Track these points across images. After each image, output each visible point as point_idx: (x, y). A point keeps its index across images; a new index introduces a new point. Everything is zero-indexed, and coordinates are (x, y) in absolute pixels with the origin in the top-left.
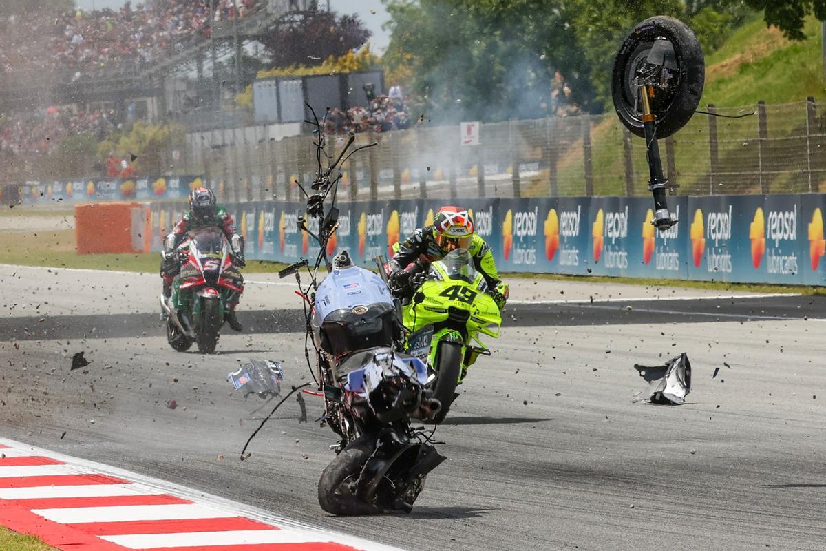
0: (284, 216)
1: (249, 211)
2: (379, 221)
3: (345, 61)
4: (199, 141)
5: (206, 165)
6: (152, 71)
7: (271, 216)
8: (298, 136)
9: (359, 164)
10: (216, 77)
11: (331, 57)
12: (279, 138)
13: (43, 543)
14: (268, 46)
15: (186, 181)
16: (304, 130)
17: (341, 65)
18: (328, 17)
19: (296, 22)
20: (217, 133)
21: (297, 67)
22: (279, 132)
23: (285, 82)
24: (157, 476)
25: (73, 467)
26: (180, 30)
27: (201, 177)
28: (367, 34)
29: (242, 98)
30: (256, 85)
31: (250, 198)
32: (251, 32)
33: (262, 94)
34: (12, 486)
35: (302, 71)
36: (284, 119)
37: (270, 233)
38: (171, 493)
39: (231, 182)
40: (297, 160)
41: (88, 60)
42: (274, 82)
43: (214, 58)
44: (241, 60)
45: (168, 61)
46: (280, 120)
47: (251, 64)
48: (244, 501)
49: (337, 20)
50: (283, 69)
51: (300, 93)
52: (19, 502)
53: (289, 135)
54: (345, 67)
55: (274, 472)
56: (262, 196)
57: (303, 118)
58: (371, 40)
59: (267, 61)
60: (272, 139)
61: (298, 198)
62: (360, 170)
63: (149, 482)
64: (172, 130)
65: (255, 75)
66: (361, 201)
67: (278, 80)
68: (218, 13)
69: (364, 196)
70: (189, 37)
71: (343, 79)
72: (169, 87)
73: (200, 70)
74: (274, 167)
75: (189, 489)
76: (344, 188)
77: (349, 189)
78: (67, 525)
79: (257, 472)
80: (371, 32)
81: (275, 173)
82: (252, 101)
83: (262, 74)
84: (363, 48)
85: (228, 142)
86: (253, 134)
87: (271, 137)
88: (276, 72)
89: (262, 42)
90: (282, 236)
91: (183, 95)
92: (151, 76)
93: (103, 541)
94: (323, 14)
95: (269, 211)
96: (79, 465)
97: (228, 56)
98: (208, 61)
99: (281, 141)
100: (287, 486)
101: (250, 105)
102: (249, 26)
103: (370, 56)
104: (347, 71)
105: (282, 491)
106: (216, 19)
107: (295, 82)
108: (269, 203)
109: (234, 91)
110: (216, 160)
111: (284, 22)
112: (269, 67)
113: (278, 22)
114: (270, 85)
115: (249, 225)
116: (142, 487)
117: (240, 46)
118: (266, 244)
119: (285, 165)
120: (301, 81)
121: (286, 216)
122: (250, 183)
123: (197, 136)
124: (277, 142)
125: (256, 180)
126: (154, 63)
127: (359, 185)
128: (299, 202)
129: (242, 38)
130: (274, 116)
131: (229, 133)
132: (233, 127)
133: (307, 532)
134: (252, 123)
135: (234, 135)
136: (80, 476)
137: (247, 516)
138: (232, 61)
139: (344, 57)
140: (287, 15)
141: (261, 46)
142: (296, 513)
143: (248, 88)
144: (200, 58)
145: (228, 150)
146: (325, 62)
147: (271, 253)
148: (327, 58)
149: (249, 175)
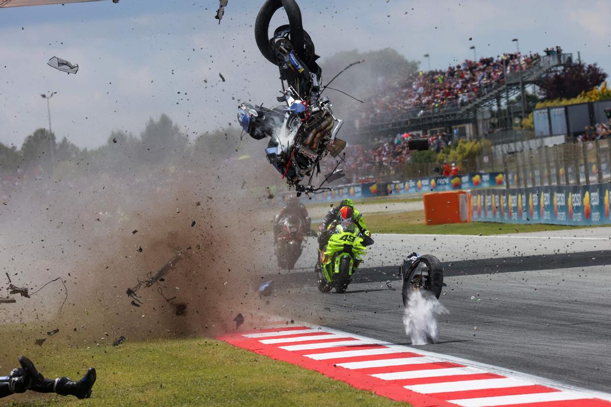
1: (534, 193)
3: (592, 94)
4: (501, 150)
5: (505, 164)
6: (469, 107)
7: (548, 195)
8: (564, 144)
9: (603, 160)
10: (509, 108)
11: (583, 92)
12: (551, 145)
14: (542, 87)
15: (493, 175)
16: (567, 140)
17: (589, 97)
18: (580, 66)
19: (559, 71)
20: (512, 145)
21: (561, 100)
22: (550, 142)
23: (554, 110)
24: (483, 362)
25: (429, 358)
26: (484, 81)
27: (502, 173)
28: (604, 76)
29: (527, 122)
30: (536, 113)
31: (534, 183)
32: (530, 79)
33: (539, 119)
34: (391, 372)
35: (565, 102)
36: (554, 133)
37: (548, 205)
38: (492, 372)
39: (522, 176)
40: (563, 159)
41: (429, 103)
42: (546, 110)
43: (507, 97)
44: (525, 97)
45: (478, 101)
46: (551, 134)
47: (533, 99)
48: (538, 375)
49: (585, 68)
50: (552, 101)
51: (564, 116)
52: (395, 381)
53: (558, 144)
54: (591, 99)
55: (556, 355)
56: (542, 183)
57: (565, 131)
58: (607, 80)
59: (541, 97)
60: (546, 147)
61: (565, 183)
62: (604, 163)
63: (477, 366)
64: (482, 144)
65: (534, 107)
66: (605, 182)
67: (549, 109)
68: (509, 68)
69: (607, 179)
70: (491, 85)
71: (590, 105)
72: (479, 117)
73: (499, 105)
74: (548, 163)
75: (503, 369)
76: (593, 175)
77: (597, 175)
78: (427, 394)
79: (545, 356)
80: (607, 75)
81: (549, 168)
82: (533, 123)
83: (539, 105)
84: (602, 85)
85: (518, 149)
86: (534, 144)
87: (546, 144)
88: (549, 104)
89: (538, 85)
90: (555, 207)
91: (488, 121)
92: (468, 110)
93: (450, 403)
94: (576, 66)
95: (546, 192)
96: (433, 357)
97: (516, 95)
98: (504, 99)
99: (553, 147)
100: (566, 365)
101: (532, 126)
102: (529, 75)
103: (607, 91)
104: (593, 100)
105: (562, 367)
106: (508, 72)
107: (560, 109)
108: (546, 187)
109: (521, 118)
110: (511, 161)
111: (551, 72)
112: (542, 101)
113: (548, 72)
114: (544, 113)
115: (534, 202)
116: (473, 369)
117: (523, 88)
118: (546, 213)
119: (556, 161)
120: (563, 109)
121: (558, 194)
122: (533, 175)
123: (499, 147)
124: (550, 148)
125: (537, 173)
126: (470, 102)
127: (604, 173)
128: (565, 185)
129: (524, 83)
130: (547, 132)
131: (519, 143)
132: (522, 140)
133: (578, 392)
134: (533, 137)
135: (523, 146)
136: (434, 363)
137: (541, 384)
138: (519, 99)
139: (591, 92)
140: (553, 67)
141: (537, 88)
142: (572, 381)
143: (530, 115)
144: (498, 98)
145: (519, 154)
146: (579, 96)
147: (549, 218)
148: (580, 93)
149: (532, 170)
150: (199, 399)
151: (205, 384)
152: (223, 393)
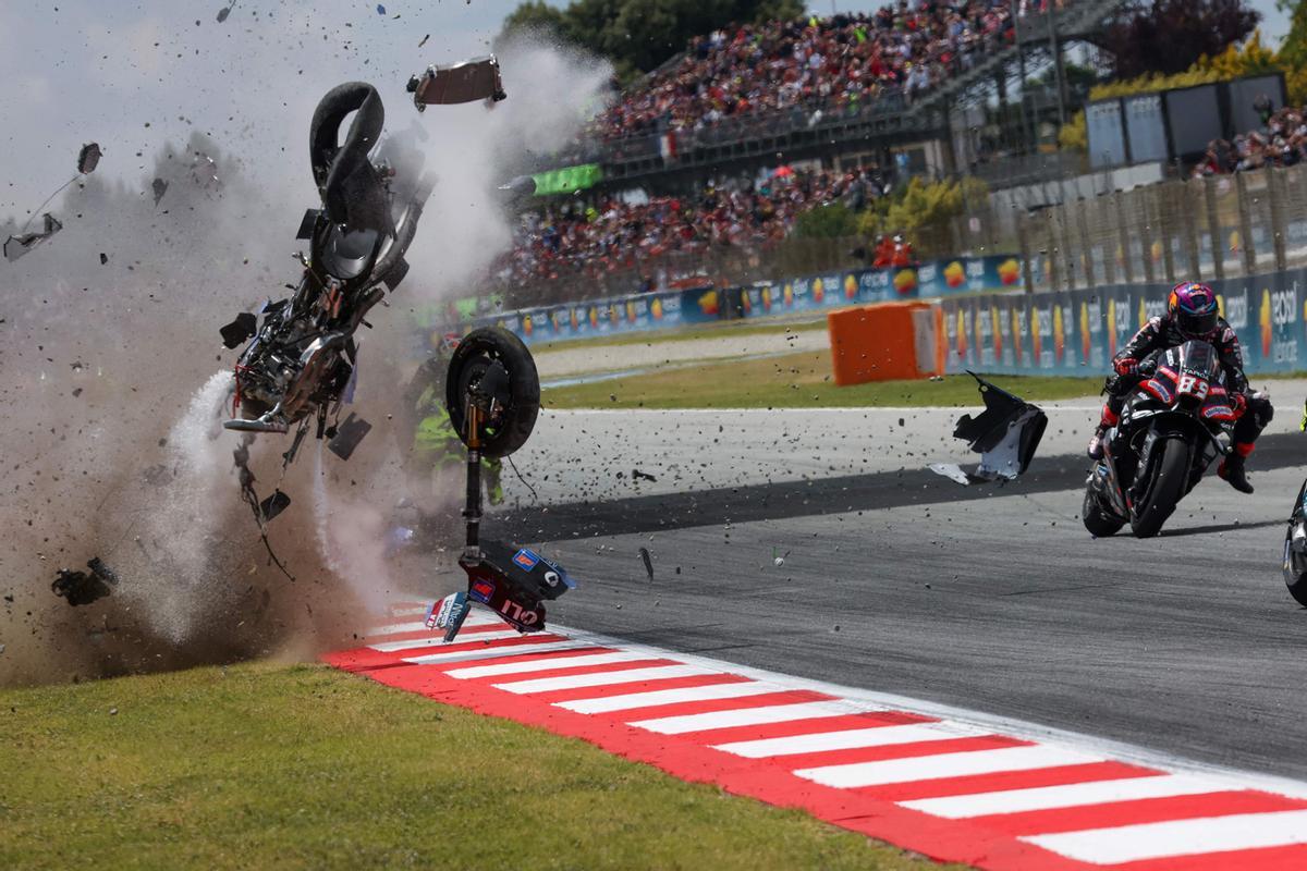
0: (1145, 306)
1: (1092, 301)
2: (1289, 301)
3: (1224, 63)
4: (1010, 201)
5: (1022, 236)
6: (930, 100)
7: (1124, 307)
8: (1159, 183)
9: (1254, 219)
10: (1027, 100)
11: (1203, 58)
12: (1128, 188)
13: (814, 819)
14: (1103, 48)
15: (993, 262)
16: (1167, 174)
17: (1218, 69)
19: (1145, 8)
20: (1036, 190)
21: (1150, 79)
22: (1125, 180)
23: (1134, 103)
24: (980, 708)
25: (853, 703)
26: (967, 35)
27: (1015, 257)
28: (1254, 17)
29: (1070, 133)
30: (1091, 111)
31: (1090, 276)
32: (1073, 30)
33: (1099, 125)
34: (762, 737)
35: (1158, 84)
36: (1136, 155)
38: (1002, 732)
39: (1062, 262)
40: (1158, 218)
41: (835, 91)
42: (1116, 105)
43: (1023, 74)
44: (1065, 75)
45: (952, 84)
46: (1129, 161)
47: (1081, 78)
48: (1113, 737)
50: (1129, 83)
51: (1158, 116)
52: (773, 760)
53: (1145, 183)
54: (1223, 73)
55: (1155, 690)
56: (1110, 278)
57: (1163, 154)
58: (1260, 26)
59: (1102, 72)
60: (1119, 191)
61: (1165, 277)
62: (1256, 225)
63: (967, 718)
64: (966, 187)
65: (1086, 95)
66: (1263, 273)
67: (1122, 101)
68: (1023, 4)
69: (1266, 265)
70: (982, 46)
71: (1221, 88)
72: (957, 124)
73: (1002, 94)
74: (1123, 229)
75: (1029, 725)
76: (1233, 255)
77: (1242, 255)
78: (848, 789)
79: (1129, 691)
80: (1260, 14)
81: (1125, 240)
82: (1085, 135)
83: (1098, 92)
84: (1250, 38)
85: (1053, 201)
86: (1088, 185)
87: (1117, 187)
88: (1122, 88)
89: (1095, 43)
91: (979, 135)
92: (929, 108)
93: (903, 809)
95: (1121, 299)
96: (859, 700)
97: (1043, 69)
98: (1013, 79)
99: (1131, 192)
100: (1177, 711)
101: (1084, 143)
102: (1072, 21)
103: (1261, 54)
104: (1228, 76)
105: (1170, 718)
106: (1022, 13)
107: (1149, 100)
108: (1121, 287)
109: (1057, 124)
110: (1037, 228)
111: (1127, 10)
112: (1106, 81)
114: (1111, 110)
115: (1093, 324)
116: (956, 725)
117: (1060, 52)
119: (1142, 225)
120: (1156, 100)
121: (1148, 305)
122: (1089, 260)
123: (1005, 195)
124: (1126, 194)
125: (1098, 254)
126: (932, 88)
127: (1258, 250)
128: (1165, 283)
129: (1062, 41)
130: (1118, 155)
131: (1053, 187)
132: (1060, 178)
133: (1210, 776)
134: (1087, 170)
135: (1062, 190)
136: (864, 715)
137: (1121, 759)
138: (1049, 78)
139: (1223, 57)
141: (1093, 50)
142: (1193, 749)
143: (1078, 118)
144: (1000, 76)
145: (1053, 211)
146: (1194, 66)
148: (1196, 60)
149: (1086, 249)
150: (304, 813)
151: (318, 778)
152: (361, 799)
